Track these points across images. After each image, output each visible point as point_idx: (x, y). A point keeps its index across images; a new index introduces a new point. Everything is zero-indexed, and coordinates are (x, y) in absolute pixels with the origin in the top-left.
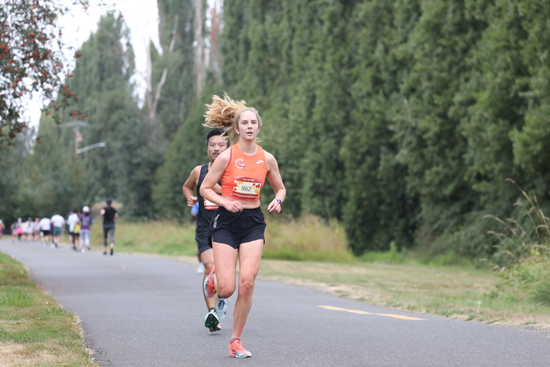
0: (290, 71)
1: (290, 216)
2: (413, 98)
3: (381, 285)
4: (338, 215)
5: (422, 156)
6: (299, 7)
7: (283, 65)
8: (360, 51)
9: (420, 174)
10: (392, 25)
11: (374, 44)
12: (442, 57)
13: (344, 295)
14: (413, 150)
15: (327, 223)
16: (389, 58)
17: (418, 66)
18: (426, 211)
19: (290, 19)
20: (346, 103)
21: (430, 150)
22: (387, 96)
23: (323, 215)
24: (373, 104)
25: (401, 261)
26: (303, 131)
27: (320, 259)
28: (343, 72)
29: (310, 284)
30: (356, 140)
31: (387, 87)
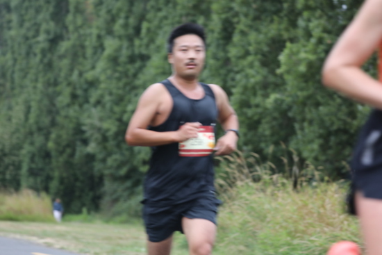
0: (13, 89)
1: (12, 190)
2: (99, 108)
3: (76, 239)
4: (47, 189)
5: (105, 148)
6: (19, 44)
7: (8, 85)
8: (63, 74)
9: (104, 161)
10: (84, 57)
11: (72, 70)
12: (119, 79)
13: (49, 245)
14: (99, 144)
15: (39, 195)
16: (82, 80)
17: (103, 86)
18: (108, 186)
19: (13, 53)
20: (52, 111)
21: (111, 144)
22: (81, 106)
23: (36, 189)
24: (72, 112)
25: (90, 221)
26: (22, 130)
27: (33, 220)
28: (51, 90)
29: (26, 238)
30: (59, 137)
31: (81, 100)
